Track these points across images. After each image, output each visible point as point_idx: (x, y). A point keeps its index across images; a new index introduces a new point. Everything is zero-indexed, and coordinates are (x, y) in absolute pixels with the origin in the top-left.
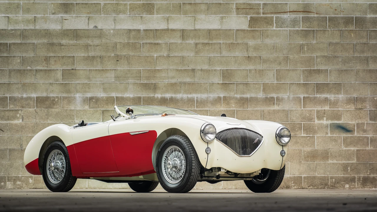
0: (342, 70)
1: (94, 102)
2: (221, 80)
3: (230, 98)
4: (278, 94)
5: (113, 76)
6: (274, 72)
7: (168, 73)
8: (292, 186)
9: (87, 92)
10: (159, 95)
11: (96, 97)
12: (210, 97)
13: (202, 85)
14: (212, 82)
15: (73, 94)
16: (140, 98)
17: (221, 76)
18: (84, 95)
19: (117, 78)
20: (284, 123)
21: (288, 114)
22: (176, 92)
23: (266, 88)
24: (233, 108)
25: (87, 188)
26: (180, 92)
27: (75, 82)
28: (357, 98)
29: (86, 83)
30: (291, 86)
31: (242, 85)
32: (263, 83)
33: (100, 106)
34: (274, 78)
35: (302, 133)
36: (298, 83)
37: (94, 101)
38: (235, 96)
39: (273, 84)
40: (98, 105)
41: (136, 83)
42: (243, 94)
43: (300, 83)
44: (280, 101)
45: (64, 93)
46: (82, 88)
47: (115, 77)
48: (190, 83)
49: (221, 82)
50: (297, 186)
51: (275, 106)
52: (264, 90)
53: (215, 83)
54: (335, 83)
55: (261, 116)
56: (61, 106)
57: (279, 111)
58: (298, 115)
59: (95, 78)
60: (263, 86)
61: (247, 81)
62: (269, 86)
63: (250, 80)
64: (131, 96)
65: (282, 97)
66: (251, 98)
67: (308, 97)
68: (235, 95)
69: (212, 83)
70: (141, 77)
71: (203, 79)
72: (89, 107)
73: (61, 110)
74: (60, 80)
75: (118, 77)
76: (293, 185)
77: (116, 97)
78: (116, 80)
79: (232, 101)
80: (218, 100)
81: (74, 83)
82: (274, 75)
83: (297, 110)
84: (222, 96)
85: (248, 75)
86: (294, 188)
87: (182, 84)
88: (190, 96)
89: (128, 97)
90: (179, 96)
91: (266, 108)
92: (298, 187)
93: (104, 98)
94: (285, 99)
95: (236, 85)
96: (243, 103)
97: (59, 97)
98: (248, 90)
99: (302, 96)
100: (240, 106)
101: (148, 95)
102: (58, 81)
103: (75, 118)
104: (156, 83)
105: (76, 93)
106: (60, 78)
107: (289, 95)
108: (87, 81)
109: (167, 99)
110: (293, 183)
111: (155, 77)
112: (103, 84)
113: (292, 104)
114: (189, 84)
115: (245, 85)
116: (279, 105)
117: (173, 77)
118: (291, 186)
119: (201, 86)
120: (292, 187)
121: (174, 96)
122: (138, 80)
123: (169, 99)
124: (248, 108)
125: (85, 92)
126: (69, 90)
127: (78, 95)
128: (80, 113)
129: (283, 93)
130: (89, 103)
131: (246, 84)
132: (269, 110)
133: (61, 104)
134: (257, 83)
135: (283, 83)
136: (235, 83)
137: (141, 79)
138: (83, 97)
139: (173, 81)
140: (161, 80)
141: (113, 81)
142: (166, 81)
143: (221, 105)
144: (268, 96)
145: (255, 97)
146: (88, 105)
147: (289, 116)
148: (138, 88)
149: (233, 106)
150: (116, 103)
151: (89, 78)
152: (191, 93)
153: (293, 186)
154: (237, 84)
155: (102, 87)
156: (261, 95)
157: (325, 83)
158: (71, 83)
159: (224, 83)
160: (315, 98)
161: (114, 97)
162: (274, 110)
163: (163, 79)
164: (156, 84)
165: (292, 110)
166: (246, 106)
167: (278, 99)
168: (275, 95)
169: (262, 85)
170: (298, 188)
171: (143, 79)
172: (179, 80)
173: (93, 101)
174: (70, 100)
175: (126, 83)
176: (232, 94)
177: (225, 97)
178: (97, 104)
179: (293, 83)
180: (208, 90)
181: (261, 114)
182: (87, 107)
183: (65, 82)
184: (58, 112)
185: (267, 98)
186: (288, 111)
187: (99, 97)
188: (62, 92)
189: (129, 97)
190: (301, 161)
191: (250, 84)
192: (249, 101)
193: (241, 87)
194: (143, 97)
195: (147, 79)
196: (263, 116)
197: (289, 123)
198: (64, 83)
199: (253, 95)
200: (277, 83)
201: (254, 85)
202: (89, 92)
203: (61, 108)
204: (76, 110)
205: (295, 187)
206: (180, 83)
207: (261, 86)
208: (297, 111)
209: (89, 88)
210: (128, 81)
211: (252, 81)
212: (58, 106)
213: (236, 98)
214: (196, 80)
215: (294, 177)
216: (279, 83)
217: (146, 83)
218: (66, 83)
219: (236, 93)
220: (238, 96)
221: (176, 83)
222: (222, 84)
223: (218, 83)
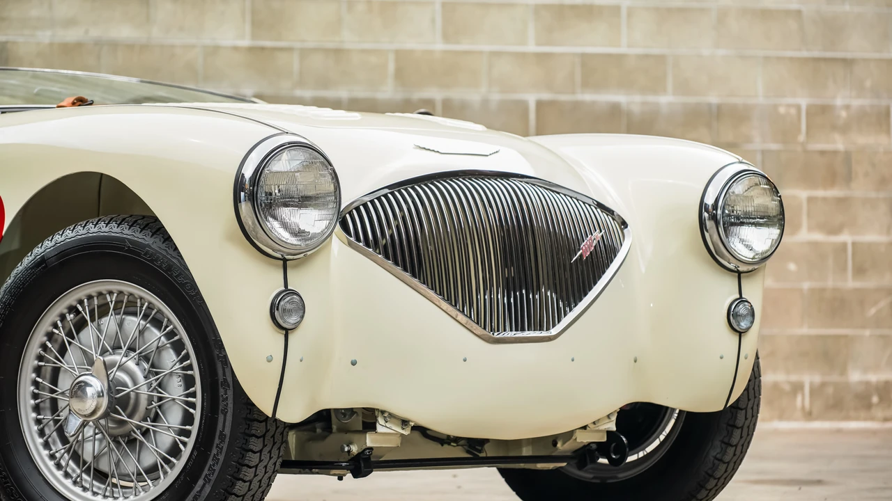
0: (669, 10)
2: (246, 35)
4: (446, 88)
6: (436, 13)
7: (51, 5)
14: (214, 41)
17: (245, 22)
23: (406, 66)
28: (719, 107)
30: (493, 62)
31: (322, 57)
32: (396, 51)
34: (434, 31)
36: (517, 52)
38: (298, 93)
39: (431, 52)
42: (325, 87)
43: (523, 53)
48: (134, 45)
49: (246, 42)
52: (399, 76)
53: (226, 47)
54: (647, 56)
60: (395, 61)
61: (337, 39)
62: (418, 61)
63: (349, 39)
67: (552, 103)
68: (294, 91)
69: (215, 46)
71: (181, 30)
82: (433, 21)
84: (248, 92)
85: (341, 21)
87: (105, 49)
95: (300, 55)
98: (344, 72)
99: (531, 99)
104: (6, 43)
107: (489, 92)
114: (130, 47)
115: (332, 55)
117: (70, 23)
119: (173, 55)
129: (466, 85)
131: (335, 51)
134: (373, 50)
135: (466, 52)
139: (72, 35)
140: (26, 32)
142: (45, 36)
145: (367, 98)
156: (389, 92)
157: (610, 56)
160: (577, 105)
167: (447, 106)
168: (437, 94)
169: (392, 58)
172: (95, 33)
176: (285, 88)
185: (407, 102)
191: (348, 51)
193: (317, 61)
199: (362, 93)
200: (446, 51)
206: (96, 43)
207: (388, 60)
211: (356, 41)
214: (156, 34)
216: (453, 50)
219: (301, 83)
221: (79, 45)
222: (251, 49)
223: (236, 49)
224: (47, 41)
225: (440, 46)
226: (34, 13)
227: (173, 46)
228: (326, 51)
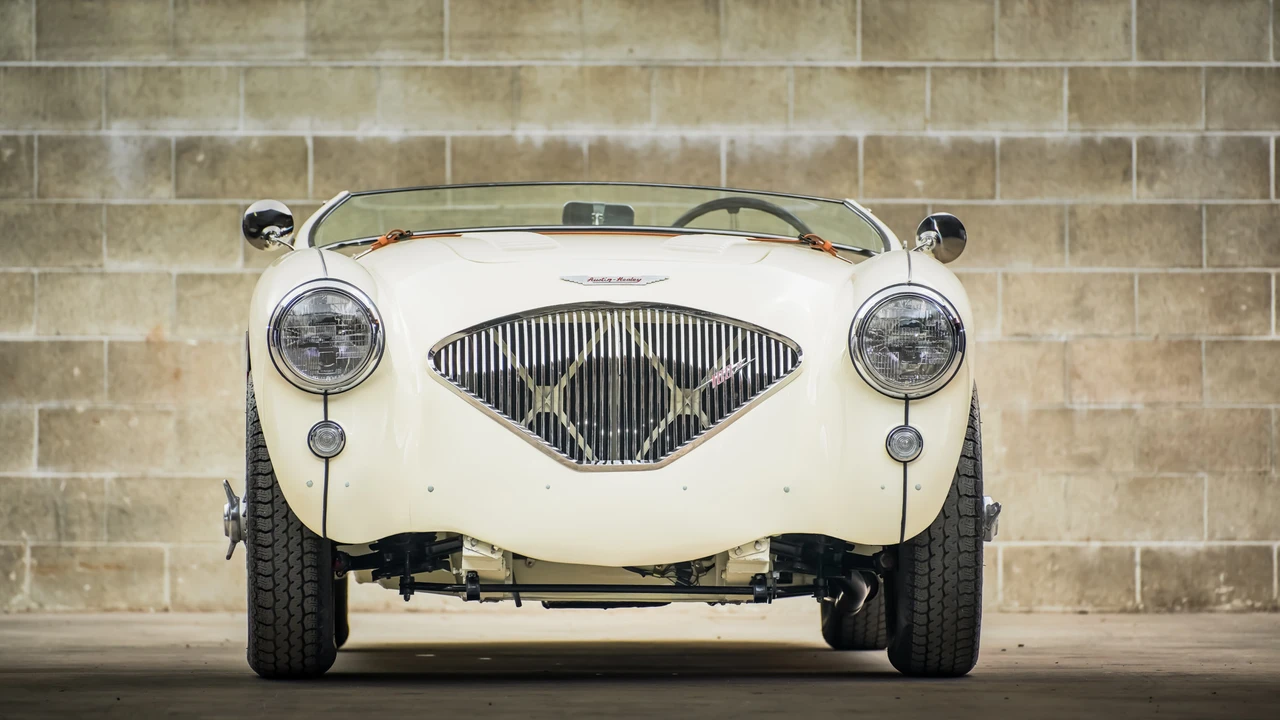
1: (201, 165)
2: (855, 53)
3: (904, 146)
4: (1148, 121)
5: (299, 28)
6: (1129, 13)
7: (580, 15)
8: (1219, 595)
9: (166, 114)
10: (533, 131)
11: (211, 139)
12: (798, 139)
13: (759, 76)
14: (809, 60)
15: (92, 124)
16: (437, 145)
17: (854, 33)
18: (147, 128)
19: (320, 39)
20: (1179, 275)
21: (1200, 226)
22: (621, 115)
23: (1087, 94)
24: (917, 196)
25: (166, 610)
26: (644, 116)
27: (102, 64)
29: (160, 69)
30: (1214, 83)
31: (965, 79)
32: (1072, 70)
33: (230, 184)
34: (1128, 42)
35: (1269, 323)
36: (1248, 69)
37: (201, 157)
38: (931, 133)
39: (1124, 71)
40: (224, 182)
41: (417, 68)
42: (970, 122)
43: (1260, 70)
44: (1158, 162)
45: (44, 118)
46: (140, 93)
47: (311, 37)
48: (696, 69)
49: (857, 62)
50: (1244, 595)
51: (1131, 187)
52: (1076, 104)
53: (826, 68)
55: (1062, 238)
56: (31, 186)
57: (1151, 211)
58: (1248, 232)
59: (207, 40)
60: (1071, 84)
61: (988, 55)
62: (1104, 84)
63: (1003, 55)
64: (394, 133)
65: (1168, 139)
66: (1011, 144)
68: (925, 129)
69: (811, 68)
70: (441, 35)
71: (763, 45)
72: (177, 186)
73: (32, 206)
74: (26, 53)
75: (325, 37)
76: (1224, 590)
77: (317, 140)
78: (315, 53)
79: (912, 162)
80: (840, 157)
81: (99, 68)
82: (1127, 26)
83: (1248, 206)
84: (860, 132)
85: (993, 28)
86: (1228, 607)
87: (657, 73)
88: (695, 134)
89: (375, 139)
90: (638, 134)
91: (1088, 199)
92: (1249, 603)
93: (255, 143)
94: (1182, 150)
95: (934, 77)
96: (970, 172)
97: (23, 142)
98: (996, 102)
99: (1271, 137)
100: (955, 187)
101: (479, 128)
102: (14, 58)
103: (105, 249)
104: (520, 67)
105: (108, 119)
106: (24, 42)
107: (1207, 129)
108: (163, 56)
109: (576, 152)
110: (1227, 582)
111: (513, 35)
112: (248, 71)
113: (1221, 175)
114: (691, 71)
115: (979, 77)
116: (1151, 181)
117: (608, 39)
118: (1213, 597)
119: (753, 82)
120: (1218, 602)
121: (611, 132)
122: (427, 50)
123: (591, 148)
124: (992, 197)
125: (155, 112)
126: (73, 104)
127: (117, 131)
128: (128, 219)
129: (1176, 121)
130: (177, 173)
131: (985, 72)
132: (1104, 206)
133: (32, 175)
134: (1038, 69)
135: (1174, 70)
136: (922, 69)
137: (441, 50)
138: (145, 139)
139: (610, 57)
140: (547, 54)
141: (301, 54)
142: (573, 59)
143: (856, 181)
144: (1101, 135)
145: (1030, 139)
146: (169, 178)
147: (1204, 237)
148: (430, 90)
149: (915, 188)
150: (317, 173)
151: (174, 44)
152: (698, 120)
153: (1223, 598)
154: (940, 75)
155: (242, 89)
156: (1061, 130)
158: (84, 69)
159: (870, 68)
161: (302, 139)
162: (1127, 209)
163: (559, 47)
164: (522, 73)
165: (1219, 209)
166: (981, 185)
167: (1147, 147)
168: (1132, 132)
169: (1066, 80)
170: (1252, 609)
171: (452, 49)
172: (642, 53)
173: (193, 162)
174: (77, 157)
175: (368, 68)
176: (912, 126)
177: (875, 143)
178: (213, 176)
179: (1227, 69)
180: (786, 106)
181: (1062, 228)
182: (163, 193)
183: (52, 64)
184: (17, 216)
185: (1089, 143)
186: (1200, 212)
187: (225, 139)
188: (36, 113)
189: (382, 141)
190: (1267, 468)
191: (1004, 71)
192: (1003, 158)
193: (958, 86)
194: (454, 140)
195: (476, 49)
196: (1073, 237)
197: (1203, 276)
198: (46, 68)
199: (1021, 131)
200: (1146, 69)
201: (1027, 80)
202: (175, 115)
203: (32, 196)
204: (109, 206)
205: (1237, 603)
206: (644, 67)
207: (1061, 84)
208: (1244, 214)
209: (176, 94)
210: (379, 55)
211: (1013, 55)
212: (14, 188)
213: (934, 147)
214: (729, 53)
215: (1232, 550)
216: (1155, 68)
217: (469, 68)
218: (55, 70)
219: (934, 120)
220: (944, 134)
221: (621, 70)
222: (862, 71)
223: (842, 70)
224: (575, 64)
225: (1136, 63)
226: (558, 26)
227: (752, 69)
228: (972, 71)
